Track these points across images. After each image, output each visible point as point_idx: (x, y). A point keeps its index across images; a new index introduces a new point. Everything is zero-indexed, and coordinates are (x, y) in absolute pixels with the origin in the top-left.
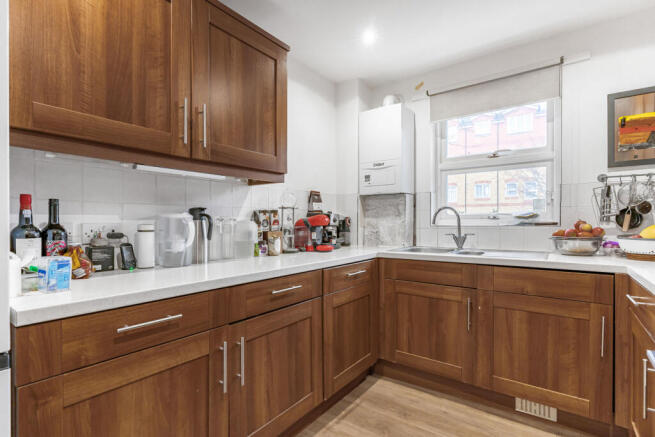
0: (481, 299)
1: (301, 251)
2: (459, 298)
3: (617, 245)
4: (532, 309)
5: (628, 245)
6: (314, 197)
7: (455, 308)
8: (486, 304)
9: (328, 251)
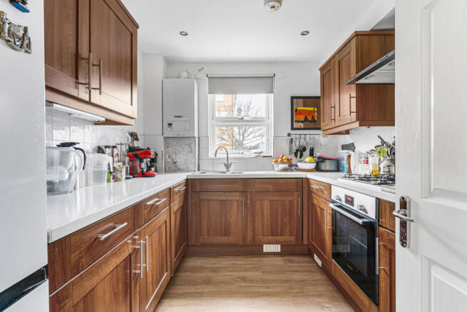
0: (249, 197)
1: (134, 177)
2: (238, 198)
3: (297, 166)
4: (272, 198)
5: (301, 165)
6: (134, 136)
7: (235, 205)
8: (251, 198)
9: (152, 176)
